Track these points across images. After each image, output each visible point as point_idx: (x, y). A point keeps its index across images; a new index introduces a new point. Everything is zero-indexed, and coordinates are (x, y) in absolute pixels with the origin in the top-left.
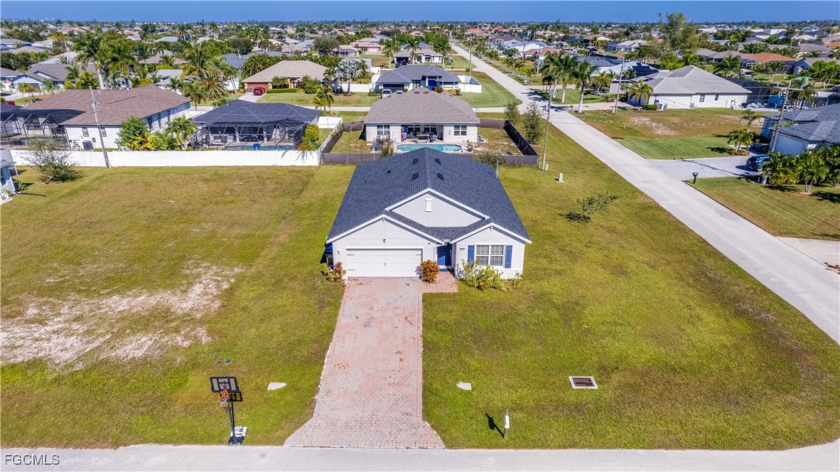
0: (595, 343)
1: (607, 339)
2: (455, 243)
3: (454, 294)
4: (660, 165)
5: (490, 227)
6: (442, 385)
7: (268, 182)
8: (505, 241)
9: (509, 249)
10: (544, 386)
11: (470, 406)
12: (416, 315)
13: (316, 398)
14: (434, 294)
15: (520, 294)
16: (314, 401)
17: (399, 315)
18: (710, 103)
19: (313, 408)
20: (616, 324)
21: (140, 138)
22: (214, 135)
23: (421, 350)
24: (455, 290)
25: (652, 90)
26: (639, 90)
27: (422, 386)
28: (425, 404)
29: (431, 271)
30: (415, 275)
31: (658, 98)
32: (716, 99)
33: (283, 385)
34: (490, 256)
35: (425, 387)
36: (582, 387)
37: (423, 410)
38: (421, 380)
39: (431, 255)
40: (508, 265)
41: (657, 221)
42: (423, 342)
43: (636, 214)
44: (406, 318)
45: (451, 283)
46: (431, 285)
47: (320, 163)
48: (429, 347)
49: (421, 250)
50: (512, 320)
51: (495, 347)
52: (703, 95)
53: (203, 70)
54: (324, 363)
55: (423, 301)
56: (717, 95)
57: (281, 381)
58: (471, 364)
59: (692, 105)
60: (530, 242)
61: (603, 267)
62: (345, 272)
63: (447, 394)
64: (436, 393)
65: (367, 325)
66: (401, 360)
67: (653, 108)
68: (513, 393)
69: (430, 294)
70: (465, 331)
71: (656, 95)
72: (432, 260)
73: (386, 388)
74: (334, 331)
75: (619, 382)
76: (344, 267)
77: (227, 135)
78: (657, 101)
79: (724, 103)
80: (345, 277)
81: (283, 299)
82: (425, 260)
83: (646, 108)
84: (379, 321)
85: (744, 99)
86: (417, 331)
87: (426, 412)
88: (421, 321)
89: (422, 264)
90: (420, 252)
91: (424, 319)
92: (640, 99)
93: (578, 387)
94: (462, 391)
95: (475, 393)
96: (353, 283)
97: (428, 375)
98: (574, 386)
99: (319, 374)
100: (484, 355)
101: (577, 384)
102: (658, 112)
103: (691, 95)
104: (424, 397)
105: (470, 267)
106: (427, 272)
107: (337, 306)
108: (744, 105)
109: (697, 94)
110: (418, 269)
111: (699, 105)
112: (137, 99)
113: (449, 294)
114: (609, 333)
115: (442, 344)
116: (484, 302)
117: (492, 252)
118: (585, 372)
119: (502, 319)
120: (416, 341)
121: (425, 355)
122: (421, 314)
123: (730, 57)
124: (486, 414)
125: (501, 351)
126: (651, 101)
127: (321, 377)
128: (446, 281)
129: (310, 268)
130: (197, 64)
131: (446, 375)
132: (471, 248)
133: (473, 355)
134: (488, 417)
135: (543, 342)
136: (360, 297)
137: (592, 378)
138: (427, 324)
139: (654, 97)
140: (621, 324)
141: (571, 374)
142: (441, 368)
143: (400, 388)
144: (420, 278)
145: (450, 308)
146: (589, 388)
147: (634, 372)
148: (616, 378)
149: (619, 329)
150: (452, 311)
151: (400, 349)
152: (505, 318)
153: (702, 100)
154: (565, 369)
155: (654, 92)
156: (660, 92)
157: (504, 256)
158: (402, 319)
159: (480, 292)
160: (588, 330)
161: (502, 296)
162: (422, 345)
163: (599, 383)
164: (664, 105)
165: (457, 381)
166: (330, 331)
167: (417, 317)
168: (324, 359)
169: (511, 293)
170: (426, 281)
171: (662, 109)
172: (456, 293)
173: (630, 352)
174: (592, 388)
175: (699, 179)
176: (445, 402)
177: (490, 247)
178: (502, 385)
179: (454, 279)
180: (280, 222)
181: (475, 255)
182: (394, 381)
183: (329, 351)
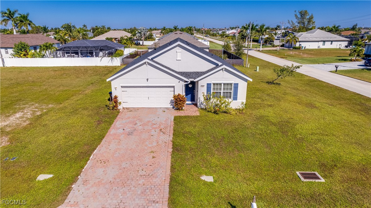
0: (311, 148)
1: (319, 144)
2: (198, 81)
3: (197, 117)
4: (311, 66)
5: (222, 69)
6: (187, 177)
7: (89, 71)
8: (233, 80)
9: (236, 85)
10: (276, 179)
11: (213, 195)
12: (169, 128)
13: (73, 186)
14: (183, 116)
15: (245, 116)
16: (69, 189)
17: (155, 128)
18: (328, 46)
19: (67, 196)
20: (323, 135)
21: (24, 53)
22: (67, 55)
23: (171, 150)
24: (198, 114)
25: (298, 39)
26: (291, 39)
27: (169, 177)
28: (171, 192)
29: (181, 101)
30: (169, 106)
31: (301, 43)
32: (331, 44)
33: (51, 176)
34: (222, 91)
35: (172, 179)
36: (311, 180)
37: (169, 198)
38: (169, 172)
39: (180, 90)
40: (235, 98)
41: (322, 86)
42: (173, 145)
43: (307, 84)
44: (161, 130)
45: (195, 111)
46: (181, 112)
47: (121, 65)
48: (176, 149)
49: (174, 87)
50: (242, 131)
51: (230, 149)
52: (324, 41)
53: (71, 34)
54: (89, 159)
55: (174, 120)
56: (332, 42)
57: (50, 173)
58: (213, 161)
59: (319, 47)
60: (251, 80)
61: (299, 104)
62: (120, 103)
63: (191, 184)
64: (182, 183)
65: (130, 134)
66: (153, 157)
67: (299, 48)
68: (250, 185)
69: (180, 116)
70: (206, 138)
71: (300, 42)
72: (181, 94)
73: (138, 178)
74: (104, 137)
75: (341, 177)
76: (119, 100)
77: (74, 54)
78: (300, 45)
79: (335, 45)
80: (120, 107)
81: (74, 120)
82: (176, 94)
83: (295, 48)
84: (140, 131)
85: (346, 43)
86: (168, 138)
87: (172, 200)
88: (172, 132)
89: (174, 97)
90: (172, 89)
91: (174, 130)
92: (292, 44)
93: (307, 180)
94: (205, 183)
95: (217, 184)
96: (126, 110)
97: (175, 169)
98: (302, 179)
99: (83, 168)
100: (222, 154)
101: (305, 178)
102: (301, 50)
103: (318, 41)
104: (171, 187)
105: (207, 99)
106: (177, 103)
107: (110, 123)
108: (346, 47)
109: (321, 41)
110: (172, 102)
111: (322, 47)
112: (29, 38)
113: (193, 116)
114: (320, 140)
115: (188, 147)
116: (219, 121)
117: (224, 89)
118: (309, 168)
119: (234, 131)
120: (167, 145)
121: (173, 154)
122: (172, 128)
123: (335, 26)
124: (229, 203)
125: (236, 152)
126: (297, 45)
127: (83, 170)
128: (191, 109)
129: (98, 104)
130: (69, 31)
131: (190, 170)
132: (209, 85)
133: (213, 155)
134: (231, 205)
135: (269, 146)
136: (129, 118)
137: (317, 173)
138: (176, 134)
139: (299, 43)
140: (327, 135)
141: (298, 170)
142: (187, 164)
143: (150, 179)
144: (173, 108)
145: (194, 124)
146: (317, 181)
147: (352, 169)
148: (337, 173)
149: (326, 138)
150: (195, 126)
151: (153, 150)
152: (236, 130)
153: (324, 45)
154: (292, 166)
155: (299, 40)
156: (302, 40)
157: (232, 91)
158: (158, 130)
159: (216, 115)
160: (303, 139)
161: (233, 117)
162: (172, 147)
163: (325, 177)
164: (304, 47)
165: (201, 174)
166: (101, 137)
167: (169, 129)
168: (90, 156)
169: (239, 116)
170: (177, 109)
171: (303, 49)
172: (198, 116)
173: (342, 154)
174: (319, 181)
175: (338, 70)
176: (190, 191)
177: (222, 84)
178: (239, 178)
179: (197, 109)
180: (89, 85)
181: (212, 91)
182: (145, 173)
183: (96, 151)
